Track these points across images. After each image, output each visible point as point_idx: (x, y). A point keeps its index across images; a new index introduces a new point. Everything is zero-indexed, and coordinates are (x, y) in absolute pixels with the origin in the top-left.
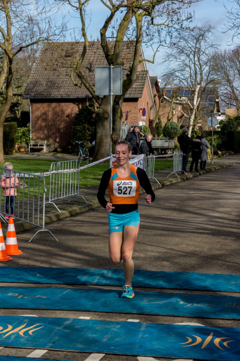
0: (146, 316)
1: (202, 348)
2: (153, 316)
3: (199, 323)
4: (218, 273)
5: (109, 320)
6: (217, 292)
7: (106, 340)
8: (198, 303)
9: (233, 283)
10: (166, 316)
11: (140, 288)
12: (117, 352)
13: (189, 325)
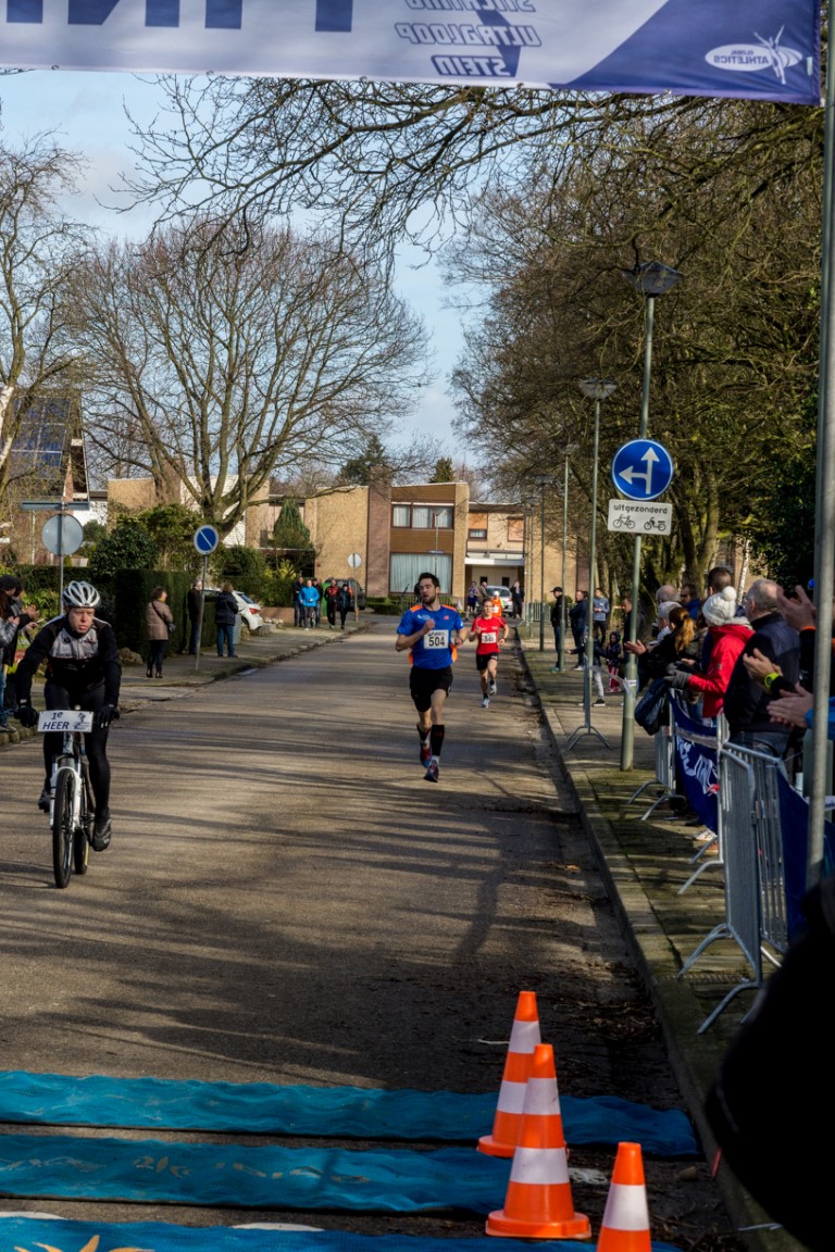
3: (51, 1211)
4: (104, 1075)
6: (103, 1130)
9: (156, 1103)
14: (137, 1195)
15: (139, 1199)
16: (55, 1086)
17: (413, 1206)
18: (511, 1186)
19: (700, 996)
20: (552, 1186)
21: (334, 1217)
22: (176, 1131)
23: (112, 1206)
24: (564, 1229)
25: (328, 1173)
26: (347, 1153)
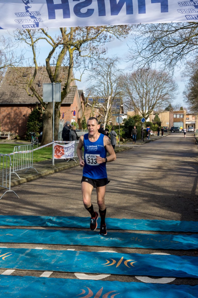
0: (79, 246)
1: (116, 267)
2: (83, 247)
3: (114, 250)
4: (125, 218)
5: (55, 249)
6: (125, 231)
7: (54, 262)
8: (113, 237)
9: (135, 224)
10: (92, 246)
11: (74, 229)
12: (61, 270)
13: (108, 252)
14: (131, 246)
22: (139, 231)
23: (126, 249)
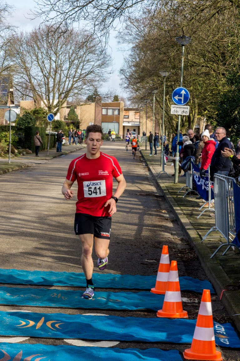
1: (37, 329)
4: (38, 270)
14: (53, 305)
15: (54, 307)
16: (24, 273)
17: (134, 308)
18: (164, 303)
19: (209, 247)
20: (176, 302)
21: (112, 312)
22: (61, 287)
23: (46, 308)
24: (180, 315)
25: (108, 299)
26: (113, 293)
